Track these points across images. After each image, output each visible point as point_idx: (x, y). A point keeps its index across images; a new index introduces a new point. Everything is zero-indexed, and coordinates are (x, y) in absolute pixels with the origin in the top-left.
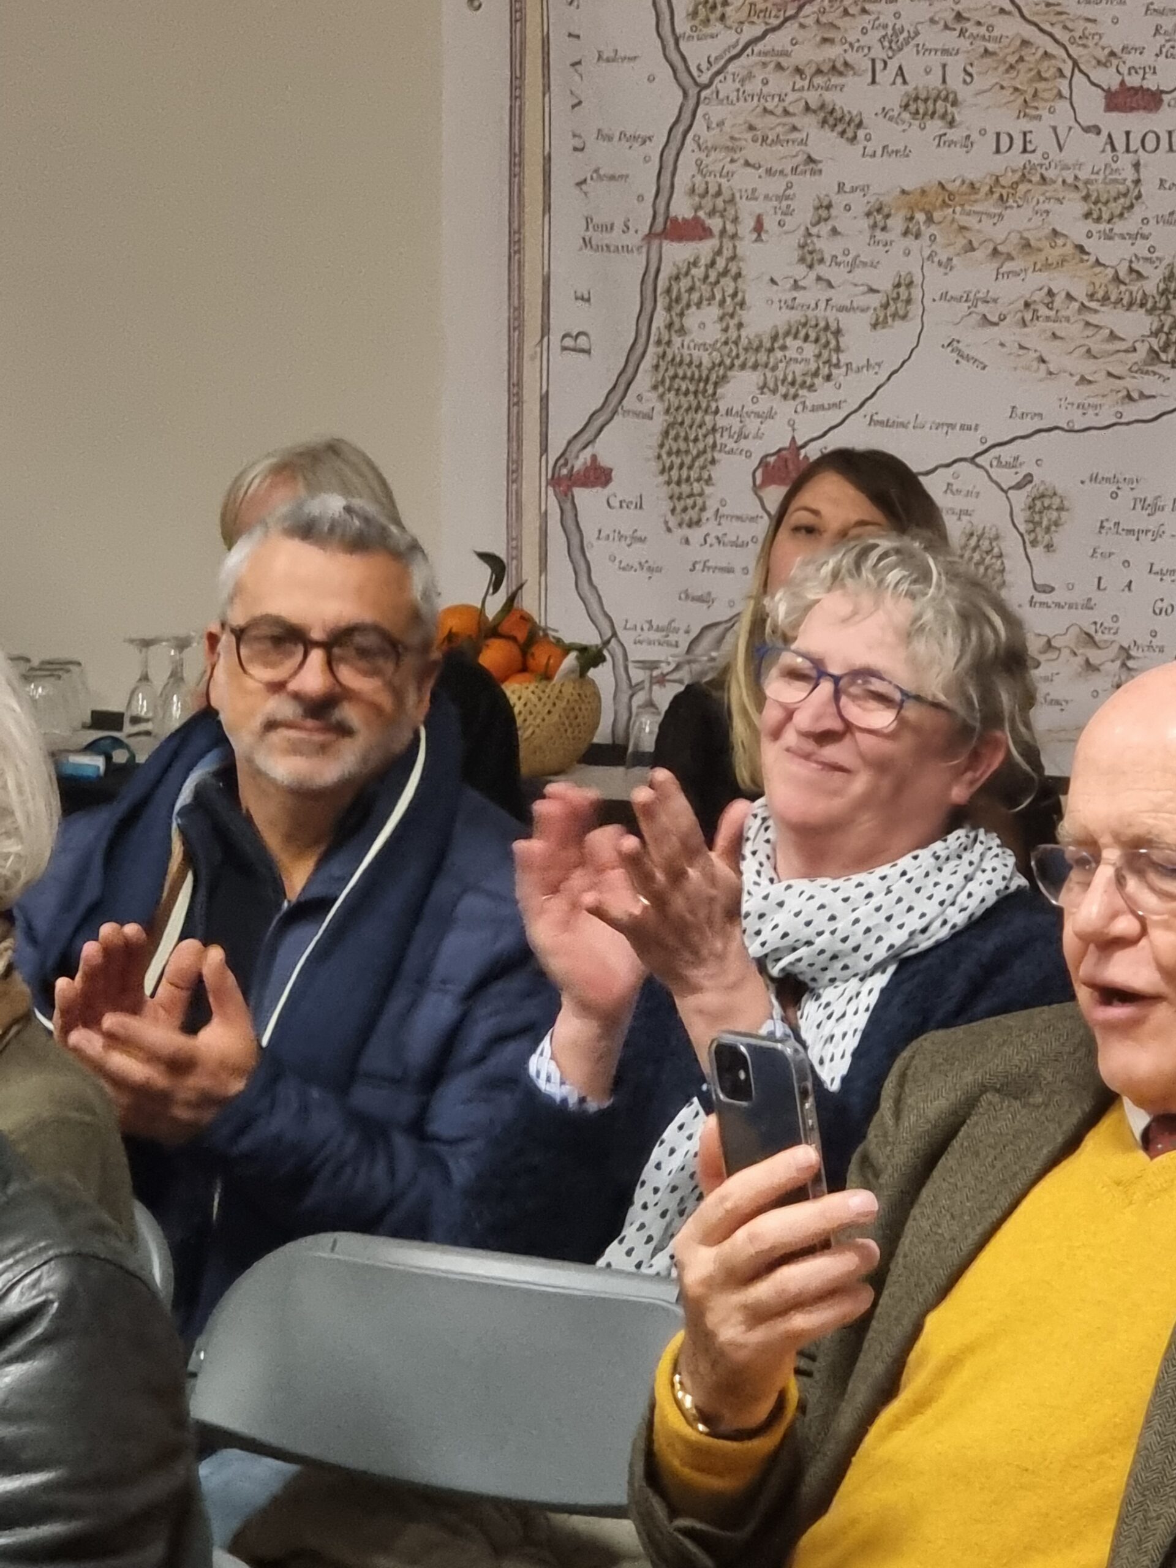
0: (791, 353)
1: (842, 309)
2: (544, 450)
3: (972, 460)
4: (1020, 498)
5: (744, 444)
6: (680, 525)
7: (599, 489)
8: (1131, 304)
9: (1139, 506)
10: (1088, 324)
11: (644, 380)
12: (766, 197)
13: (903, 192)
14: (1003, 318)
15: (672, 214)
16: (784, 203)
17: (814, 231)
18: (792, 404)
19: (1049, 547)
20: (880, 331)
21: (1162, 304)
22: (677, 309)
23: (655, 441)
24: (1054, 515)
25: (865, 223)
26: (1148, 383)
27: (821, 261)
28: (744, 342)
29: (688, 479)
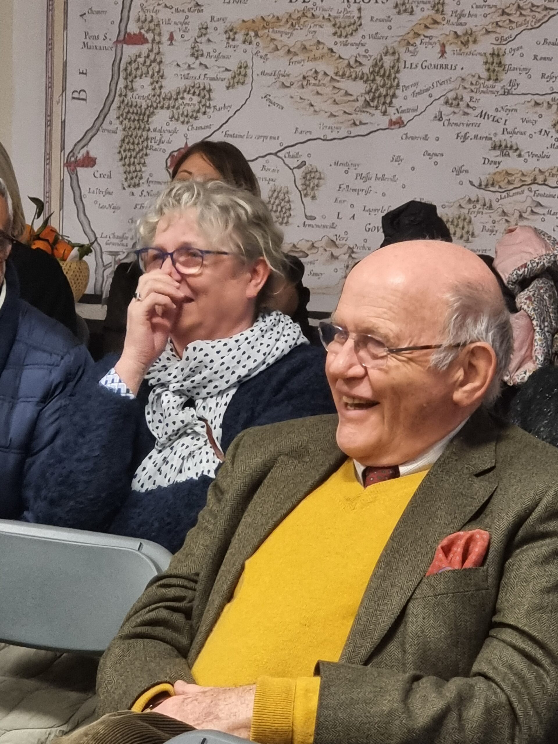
0: (186, 101)
1: (212, 79)
2: (63, 148)
3: (276, 154)
4: (299, 173)
5: (162, 146)
6: (129, 186)
7: (89, 169)
8: (356, 78)
9: (359, 178)
10: (334, 87)
11: (113, 114)
12: (176, 23)
13: (244, 21)
14: (292, 84)
15: (128, 31)
16: (184, 26)
17: (198, 40)
18: (186, 127)
19: (314, 197)
20: (231, 90)
21: (372, 78)
22: (130, 78)
23: (118, 144)
24: (316, 182)
25: (225, 36)
26: (364, 117)
27: (202, 55)
28: (163, 95)
29: (134, 163)
